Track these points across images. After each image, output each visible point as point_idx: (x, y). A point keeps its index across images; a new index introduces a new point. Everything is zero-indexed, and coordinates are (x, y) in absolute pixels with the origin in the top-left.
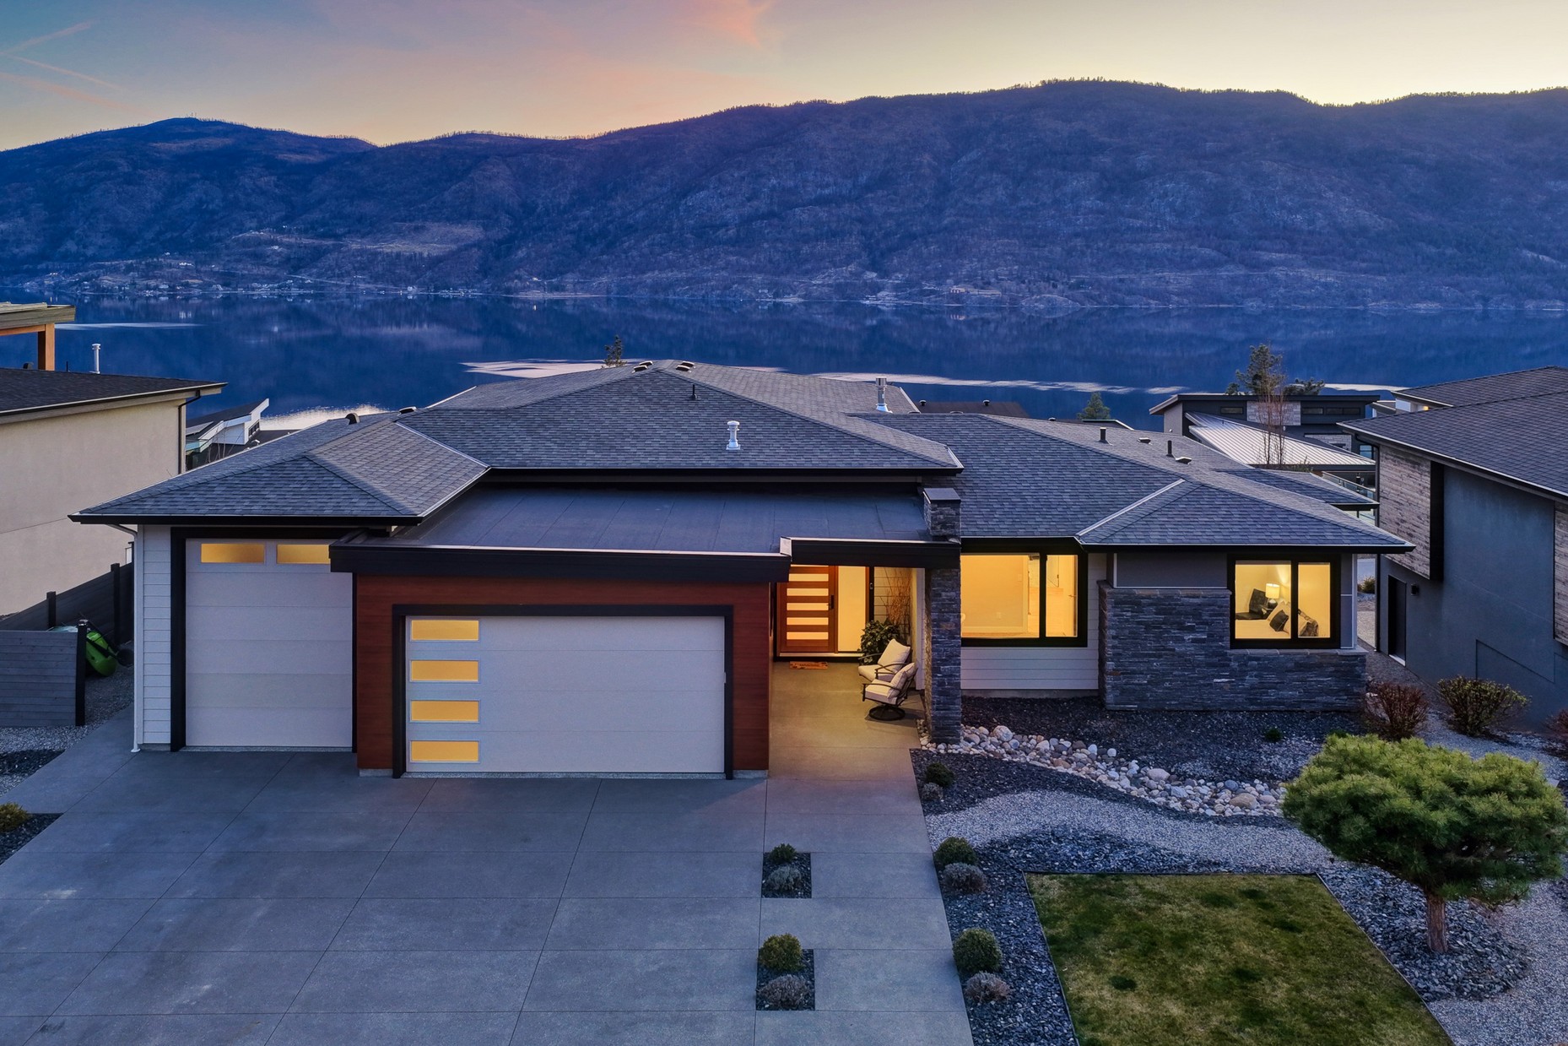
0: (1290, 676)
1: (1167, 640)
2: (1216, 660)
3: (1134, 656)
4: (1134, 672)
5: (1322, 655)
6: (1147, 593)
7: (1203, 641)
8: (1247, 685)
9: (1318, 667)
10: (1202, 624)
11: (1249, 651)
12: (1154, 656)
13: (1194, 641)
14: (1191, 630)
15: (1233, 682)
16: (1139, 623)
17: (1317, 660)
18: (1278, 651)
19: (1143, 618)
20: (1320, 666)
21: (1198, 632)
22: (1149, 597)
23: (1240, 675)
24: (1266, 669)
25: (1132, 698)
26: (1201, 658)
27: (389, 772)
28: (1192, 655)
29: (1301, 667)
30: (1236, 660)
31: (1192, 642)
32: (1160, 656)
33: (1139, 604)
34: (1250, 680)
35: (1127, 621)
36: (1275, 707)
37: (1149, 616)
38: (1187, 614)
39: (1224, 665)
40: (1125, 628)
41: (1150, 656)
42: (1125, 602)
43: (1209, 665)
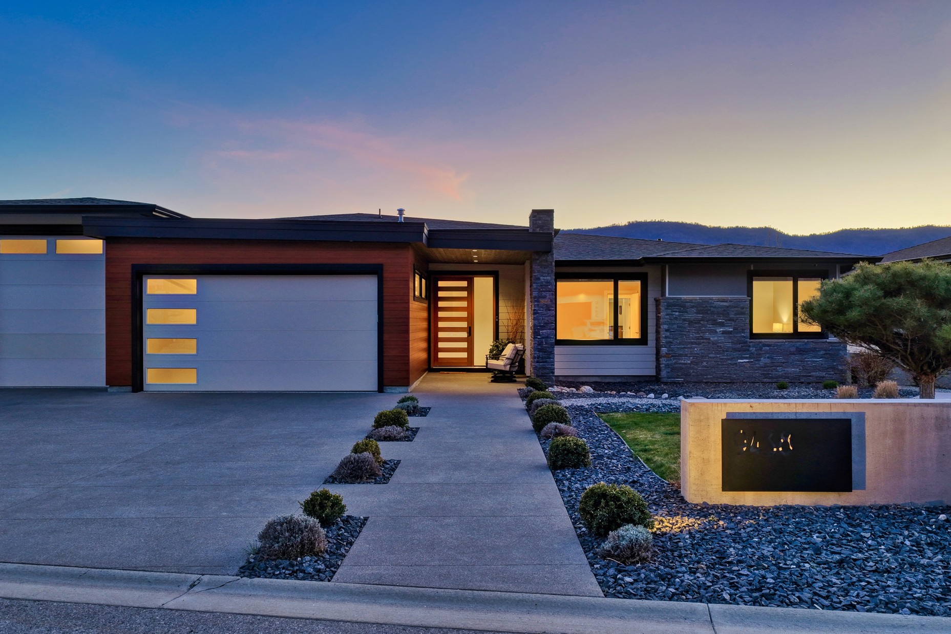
0: (792, 357)
1: (704, 332)
2: (739, 346)
3: (680, 344)
4: (680, 355)
5: (814, 343)
6: (689, 298)
7: (730, 332)
8: (762, 364)
10: (730, 320)
11: (763, 341)
12: (696, 343)
13: (724, 332)
14: (722, 325)
15: (752, 362)
16: (685, 320)
17: (811, 347)
19: (687, 316)
20: (812, 350)
21: (727, 326)
22: (691, 301)
23: (757, 357)
24: (775, 352)
25: (679, 374)
26: (730, 345)
28: (722, 343)
29: (800, 351)
30: (754, 346)
31: (722, 334)
32: (700, 344)
33: (684, 307)
34: (764, 360)
35: (676, 318)
37: (692, 315)
38: (718, 314)
39: (745, 350)
40: (675, 324)
41: (692, 343)
42: (675, 305)
43: (735, 350)
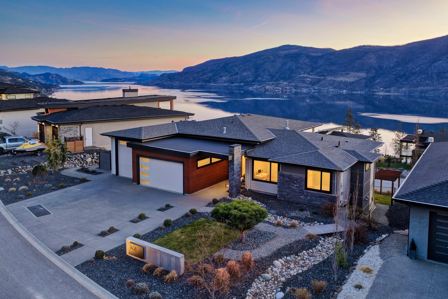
0: (318, 198)
1: (290, 185)
2: (301, 192)
3: (283, 188)
4: (283, 191)
5: (326, 195)
6: (286, 174)
7: (298, 187)
8: (308, 199)
9: (325, 198)
10: (298, 183)
11: (309, 191)
13: (296, 186)
14: (296, 184)
16: (284, 180)
17: (324, 196)
18: (315, 192)
19: (285, 179)
20: (325, 197)
22: (286, 175)
23: (306, 196)
24: (312, 196)
25: (282, 197)
26: (298, 191)
27: (136, 183)
28: (296, 190)
29: (321, 197)
30: (306, 192)
32: (289, 189)
33: (284, 176)
34: (309, 198)
35: (282, 179)
36: (314, 205)
37: (286, 179)
38: (295, 180)
39: (303, 193)
41: (286, 188)
42: (282, 175)
43: (299, 193)
